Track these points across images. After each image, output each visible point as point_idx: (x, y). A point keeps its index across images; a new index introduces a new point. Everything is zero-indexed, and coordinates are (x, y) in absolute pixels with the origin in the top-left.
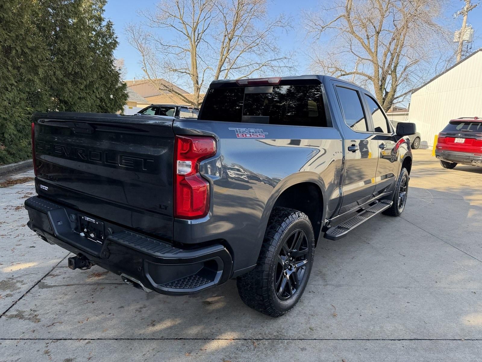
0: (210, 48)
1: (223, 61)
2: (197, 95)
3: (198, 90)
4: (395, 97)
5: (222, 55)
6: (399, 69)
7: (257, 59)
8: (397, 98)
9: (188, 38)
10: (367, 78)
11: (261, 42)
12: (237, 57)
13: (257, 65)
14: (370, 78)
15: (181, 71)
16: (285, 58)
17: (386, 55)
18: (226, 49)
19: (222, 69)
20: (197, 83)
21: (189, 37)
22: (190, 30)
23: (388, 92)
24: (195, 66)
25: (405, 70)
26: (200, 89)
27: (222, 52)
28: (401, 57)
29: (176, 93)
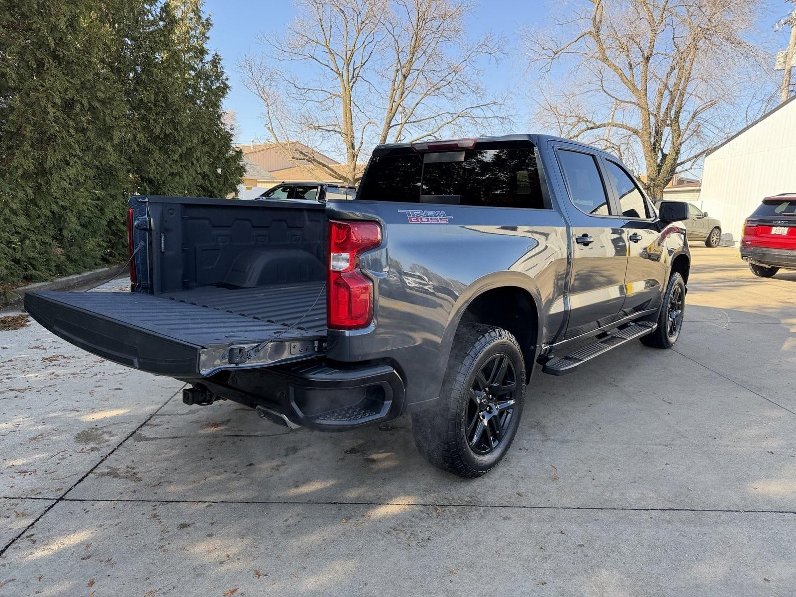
0: (373, 90)
1: (393, 111)
2: (352, 166)
3: (354, 158)
4: (678, 162)
5: (392, 101)
6: (684, 117)
7: (449, 107)
8: (682, 163)
9: (338, 76)
10: (630, 133)
11: (455, 78)
12: (417, 104)
13: (449, 116)
14: (635, 132)
15: (327, 128)
16: (495, 103)
17: (661, 95)
18: (399, 92)
19: (393, 123)
20: (353, 148)
21: (339, 74)
22: (341, 64)
23: (666, 155)
24: (349, 120)
25: (693, 118)
26: (357, 156)
27: (391, 97)
28: (686, 96)
29: (320, 163)
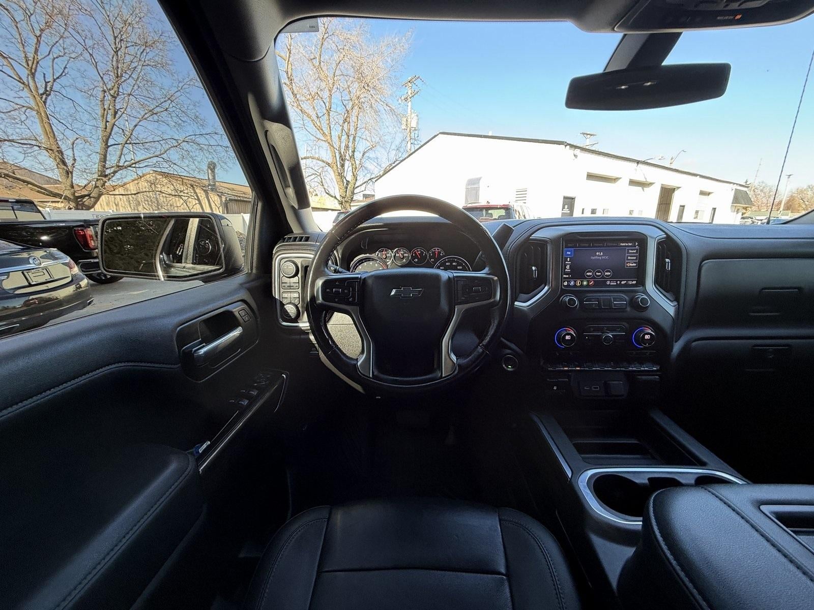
0: (79, 109)
1: (108, 130)
2: (69, 183)
3: (68, 174)
4: (356, 186)
5: (105, 120)
6: (358, 155)
7: (171, 133)
8: (358, 187)
9: (23, 86)
10: (324, 164)
11: (171, 106)
12: (136, 126)
13: (174, 141)
14: (329, 164)
15: (22, 142)
16: (216, 133)
17: (340, 138)
18: (111, 112)
19: (111, 142)
20: (64, 163)
21: (23, 83)
22: (24, 73)
23: (348, 181)
24: (51, 133)
25: (363, 156)
26: (72, 173)
27: (103, 116)
28: (357, 139)
29: (24, 181)
